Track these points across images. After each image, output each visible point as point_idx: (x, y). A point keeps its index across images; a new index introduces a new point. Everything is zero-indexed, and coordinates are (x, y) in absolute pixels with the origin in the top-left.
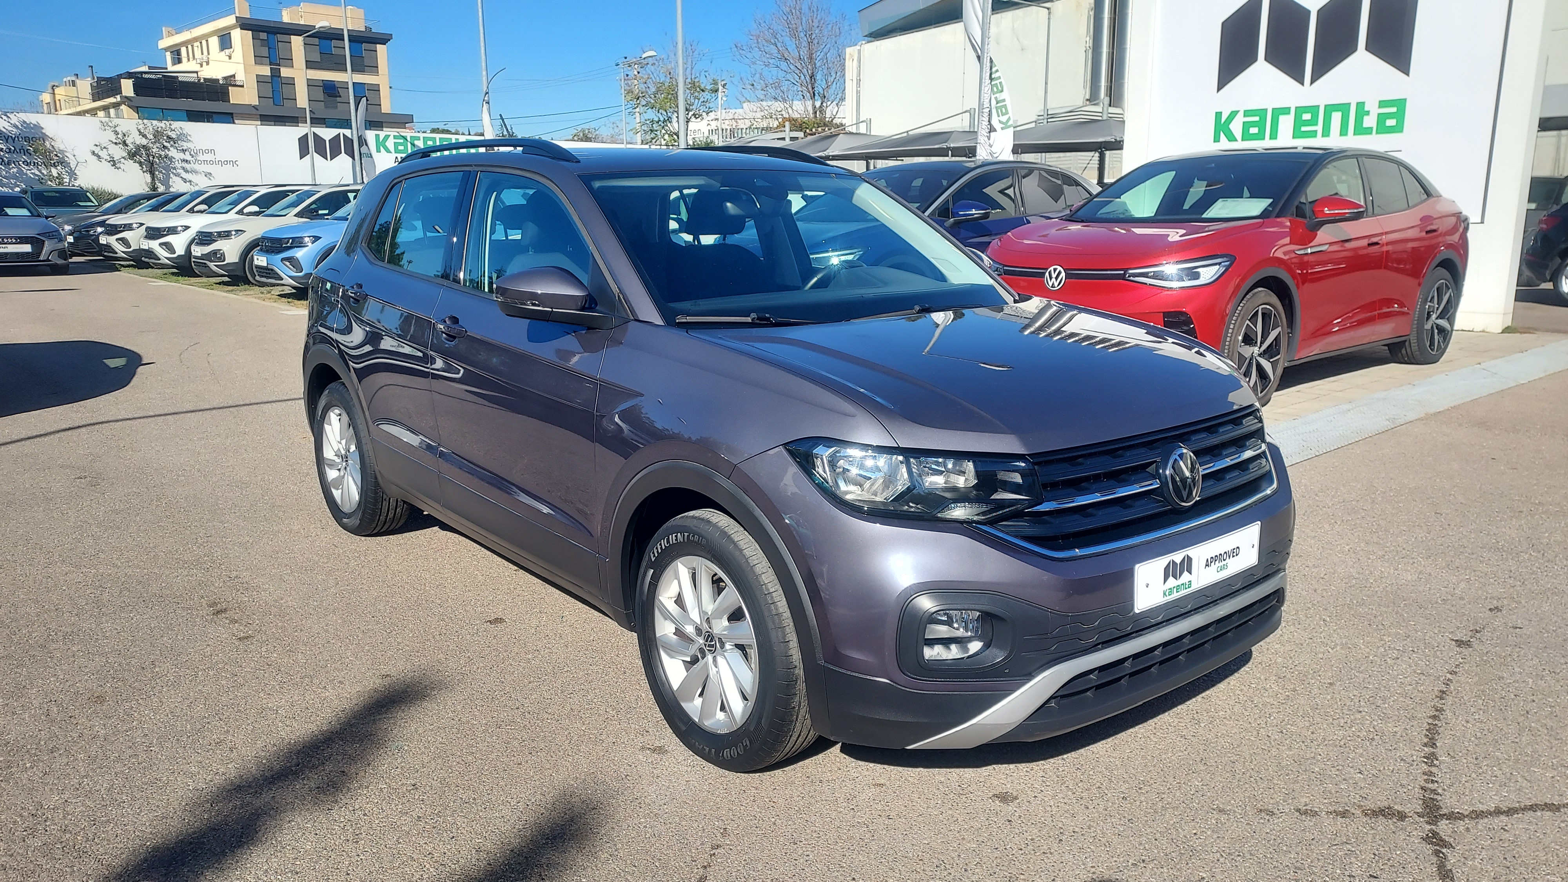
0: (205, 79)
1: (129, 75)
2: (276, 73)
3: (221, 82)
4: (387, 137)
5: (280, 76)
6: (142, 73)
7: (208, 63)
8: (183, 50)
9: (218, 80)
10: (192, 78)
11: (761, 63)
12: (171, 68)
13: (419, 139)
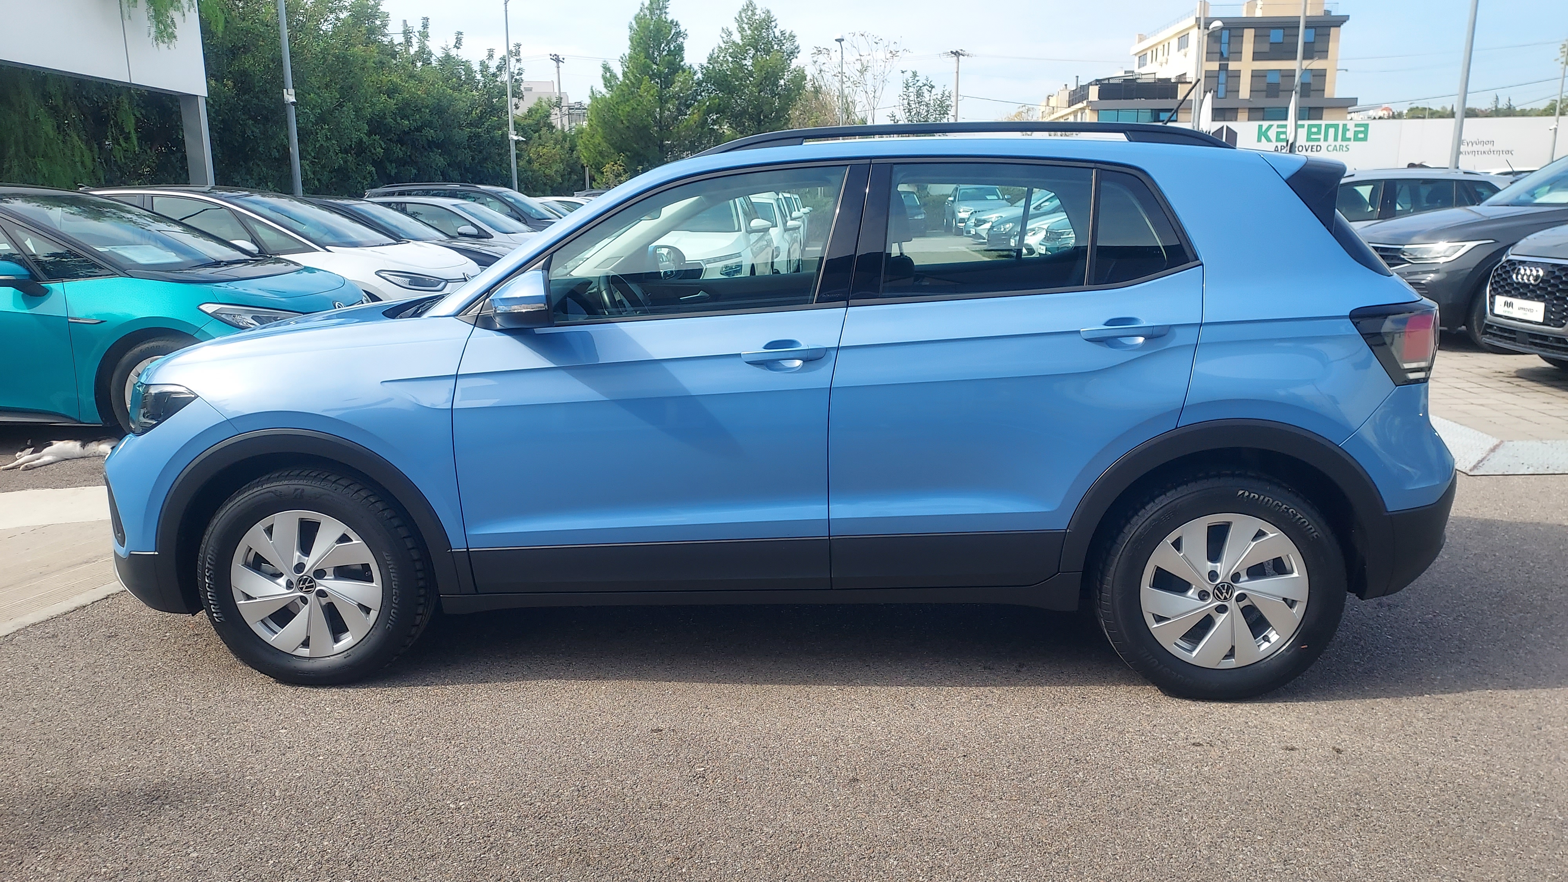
0: (1159, 80)
1: (1098, 82)
2: (1223, 68)
3: (1173, 81)
4: (1270, 126)
5: (1227, 70)
6: (1109, 79)
7: (1166, 63)
8: (1149, 53)
9: (1171, 79)
10: (1150, 79)
12: (1137, 71)
13: (1303, 126)
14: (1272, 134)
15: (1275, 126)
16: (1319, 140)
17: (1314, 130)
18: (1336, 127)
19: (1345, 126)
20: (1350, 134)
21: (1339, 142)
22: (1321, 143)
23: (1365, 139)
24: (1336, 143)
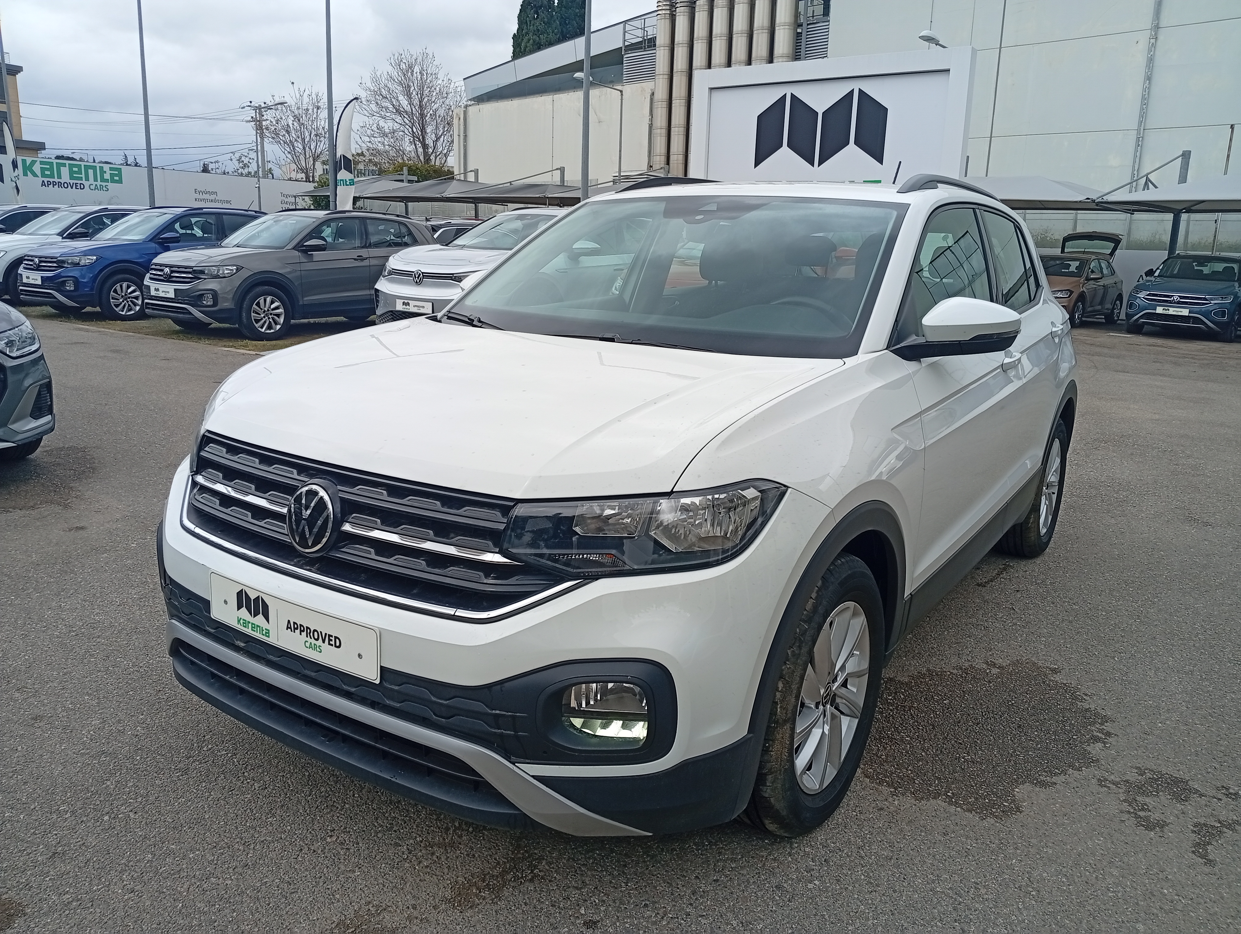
4: (33, 163)
11: (378, 115)
13: (64, 165)
14: (37, 168)
15: (38, 163)
16: (81, 179)
17: (75, 169)
18: (94, 168)
19: (101, 168)
20: (107, 176)
21: (99, 183)
22: (84, 182)
23: (120, 181)
24: (96, 183)
